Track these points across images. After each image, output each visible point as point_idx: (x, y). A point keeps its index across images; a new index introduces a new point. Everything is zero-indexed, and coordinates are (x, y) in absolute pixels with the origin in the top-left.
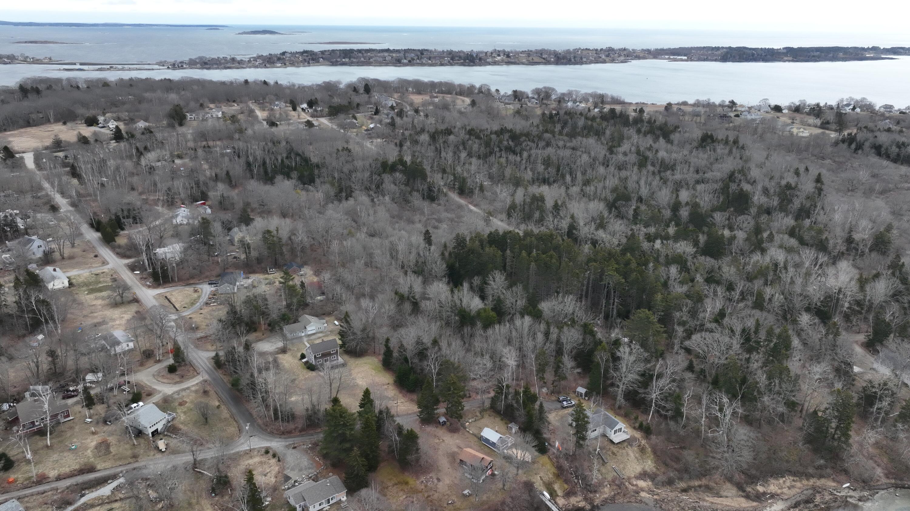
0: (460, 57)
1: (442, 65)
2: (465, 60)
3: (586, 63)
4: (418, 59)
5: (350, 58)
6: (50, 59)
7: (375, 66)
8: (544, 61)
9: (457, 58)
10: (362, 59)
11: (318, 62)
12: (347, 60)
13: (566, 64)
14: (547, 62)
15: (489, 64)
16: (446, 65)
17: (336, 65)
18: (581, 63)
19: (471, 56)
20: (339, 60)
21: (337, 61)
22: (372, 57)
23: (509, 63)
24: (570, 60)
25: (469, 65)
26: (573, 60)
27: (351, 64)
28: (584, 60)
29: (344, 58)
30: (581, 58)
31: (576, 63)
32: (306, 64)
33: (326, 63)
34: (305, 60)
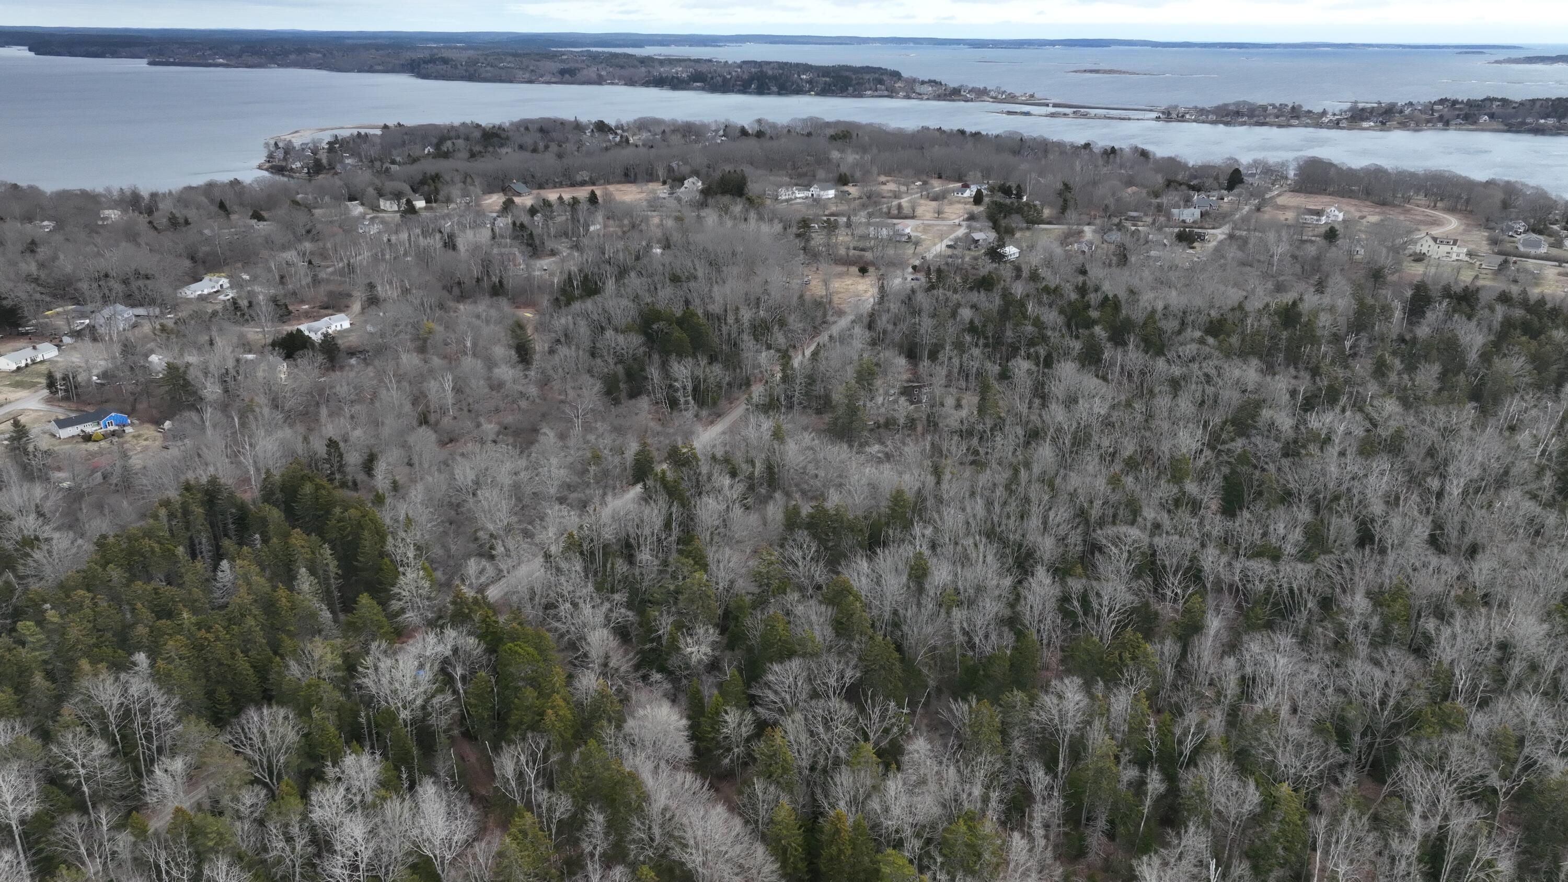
32: (1440, 125)
33: (1495, 125)
34: (1441, 118)
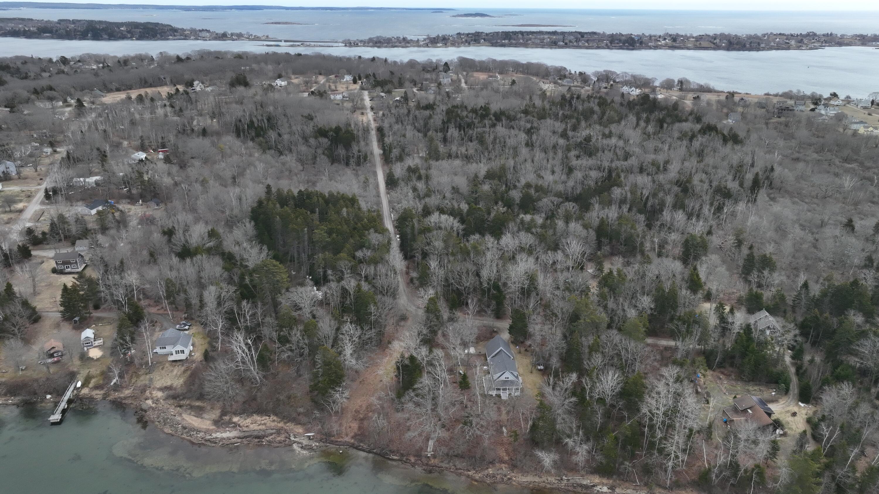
0: (620, 41)
1: (598, 48)
2: (624, 43)
3: (763, 49)
4: (576, 41)
5: (510, 40)
6: (267, 37)
7: (532, 48)
8: (713, 46)
9: (616, 42)
10: (521, 41)
11: (479, 43)
12: (507, 41)
13: (739, 50)
14: (717, 47)
15: (650, 48)
16: (603, 48)
17: (496, 46)
18: (758, 49)
19: (633, 39)
20: (499, 41)
21: (497, 42)
22: (530, 39)
23: (673, 48)
24: (744, 46)
25: (628, 49)
26: (748, 46)
27: (510, 45)
28: (763, 45)
29: (504, 39)
30: (759, 44)
31: (751, 49)
32: (467, 44)
33: (487, 43)
34: (466, 41)
